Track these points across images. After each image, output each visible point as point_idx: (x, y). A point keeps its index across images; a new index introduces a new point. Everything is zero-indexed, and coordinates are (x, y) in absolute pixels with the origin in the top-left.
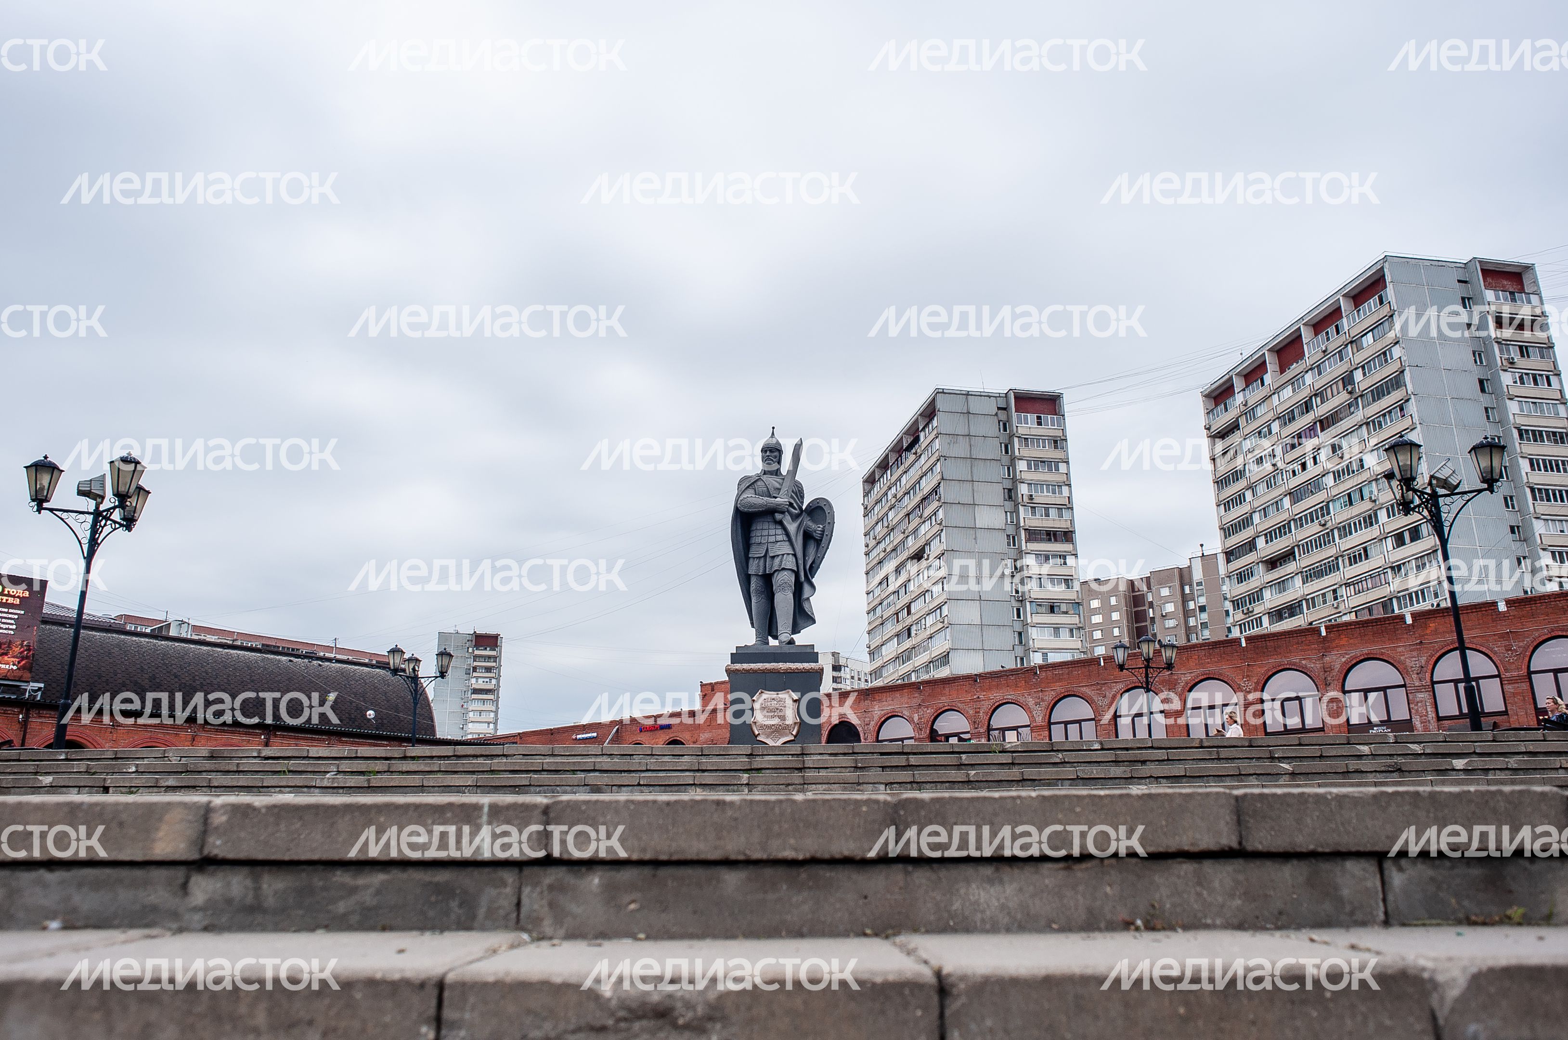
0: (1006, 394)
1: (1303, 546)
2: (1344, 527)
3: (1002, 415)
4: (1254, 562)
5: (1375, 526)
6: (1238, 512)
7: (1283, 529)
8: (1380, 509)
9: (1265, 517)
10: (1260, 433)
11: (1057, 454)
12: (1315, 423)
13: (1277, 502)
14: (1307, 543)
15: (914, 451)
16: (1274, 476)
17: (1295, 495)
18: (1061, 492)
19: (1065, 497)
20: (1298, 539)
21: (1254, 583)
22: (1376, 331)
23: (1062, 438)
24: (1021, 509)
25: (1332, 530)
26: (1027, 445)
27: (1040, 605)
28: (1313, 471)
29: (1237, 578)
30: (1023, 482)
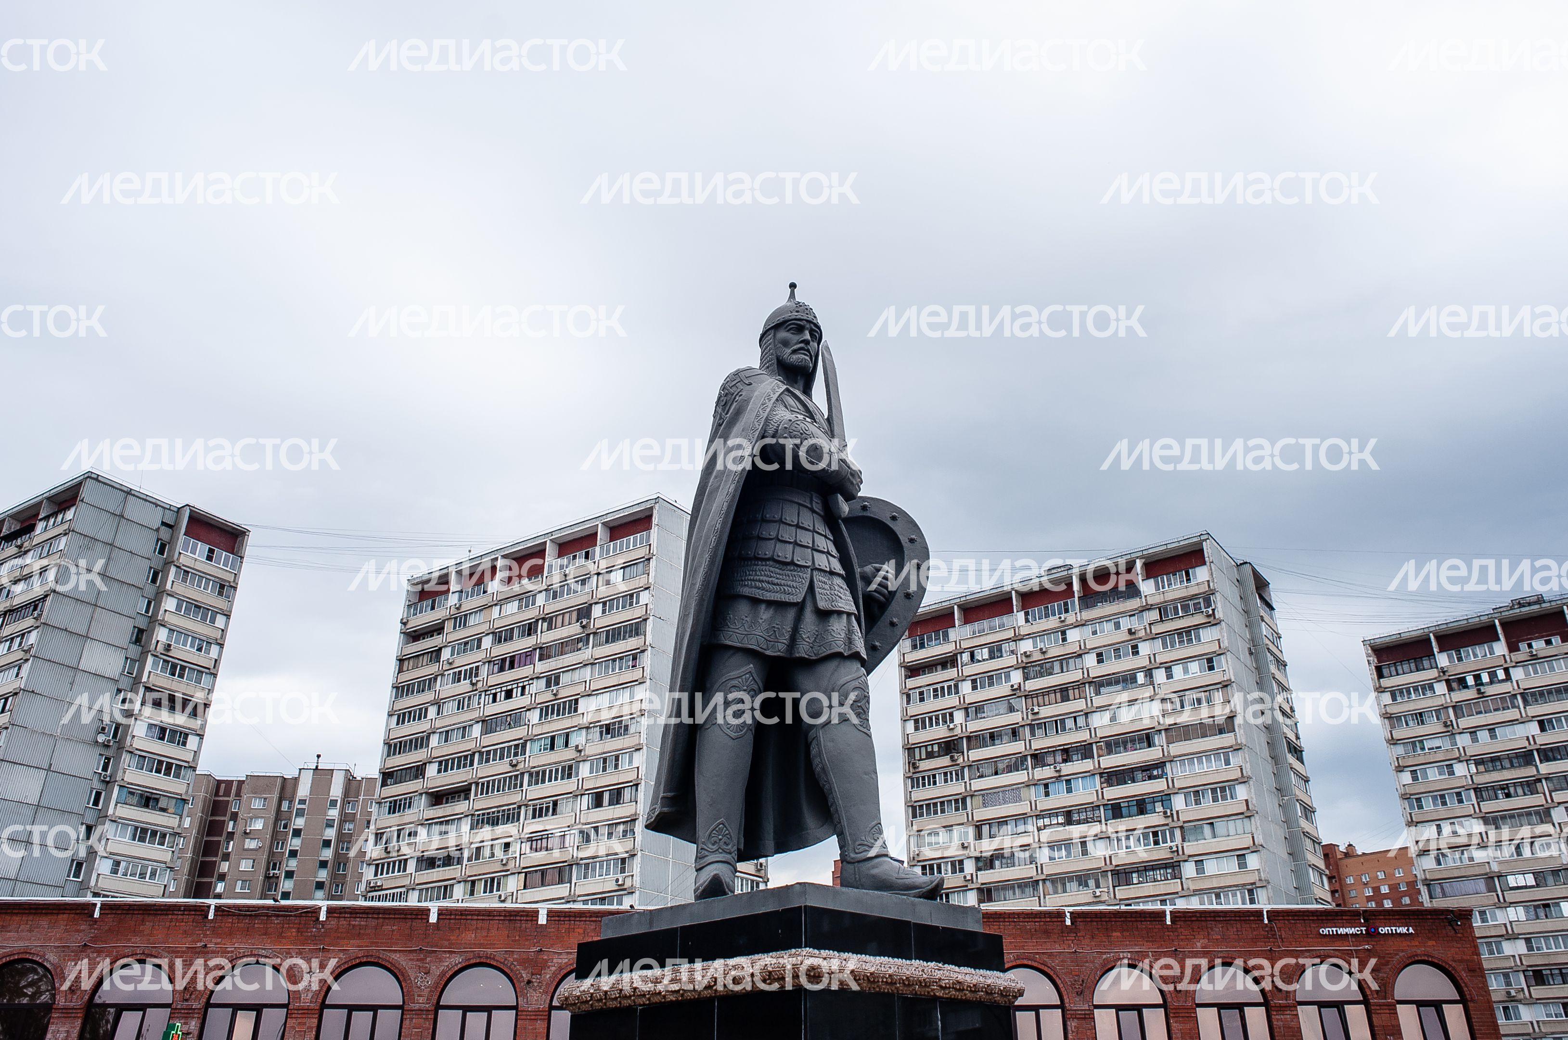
0: (179, 509)
1: (483, 784)
2: (538, 773)
3: (165, 534)
4: (418, 791)
5: (574, 779)
6: (412, 728)
7: (465, 760)
8: (584, 761)
9: (446, 741)
10: (466, 643)
11: (220, 603)
12: (535, 649)
13: (464, 728)
14: (488, 782)
15: (19, 542)
16: (470, 697)
17: (489, 724)
18: (208, 652)
19: (211, 659)
20: (479, 775)
21: (409, 817)
22: (628, 570)
23: (232, 584)
24: (150, 660)
25: (522, 774)
26: (184, 580)
27: (132, 794)
28: (517, 702)
29: (390, 807)
30: (164, 626)
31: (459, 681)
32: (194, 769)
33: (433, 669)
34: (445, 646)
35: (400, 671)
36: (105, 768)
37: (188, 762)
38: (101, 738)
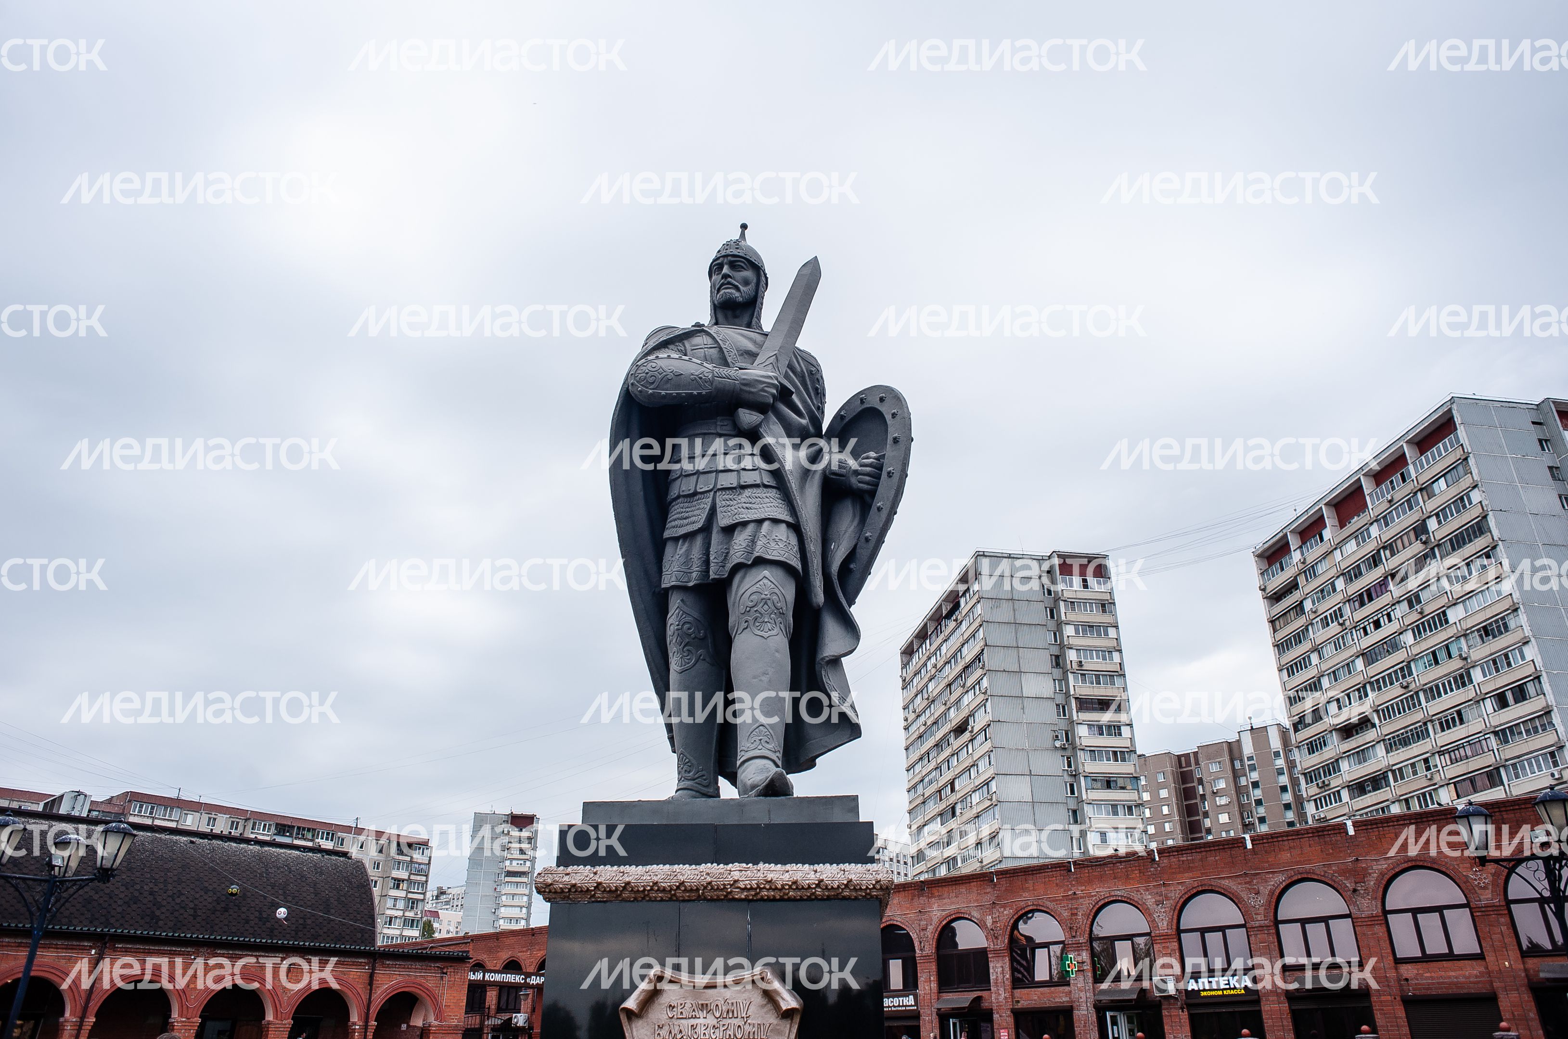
0: (1049, 556)
1: (1383, 711)
2: (1431, 688)
4: (1326, 730)
5: (1469, 686)
8: (1473, 667)
9: (1336, 680)
10: (1322, 591)
11: (1106, 619)
12: (1386, 577)
13: (1348, 665)
14: (1387, 707)
15: (956, 617)
16: (1343, 637)
17: (1369, 656)
18: (1111, 659)
19: (1116, 664)
20: (1375, 705)
21: (1328, 753)
22: (1448, 476)
23: (1110, 601)
24: (1070, 676)
25: (1417, 692)
26: (1073, 609)
27: (1095, 780)
28: (1388, 629)
29: (1308, 748)
30: (1071, 648)
31: (1328, 625)
32: (1135, 752)
33: (1301, 621)
34: (1305, 599)
35: (1275, 631)
36: (1069, 766)
37: (1128, 748)
38: (1058, 744)
